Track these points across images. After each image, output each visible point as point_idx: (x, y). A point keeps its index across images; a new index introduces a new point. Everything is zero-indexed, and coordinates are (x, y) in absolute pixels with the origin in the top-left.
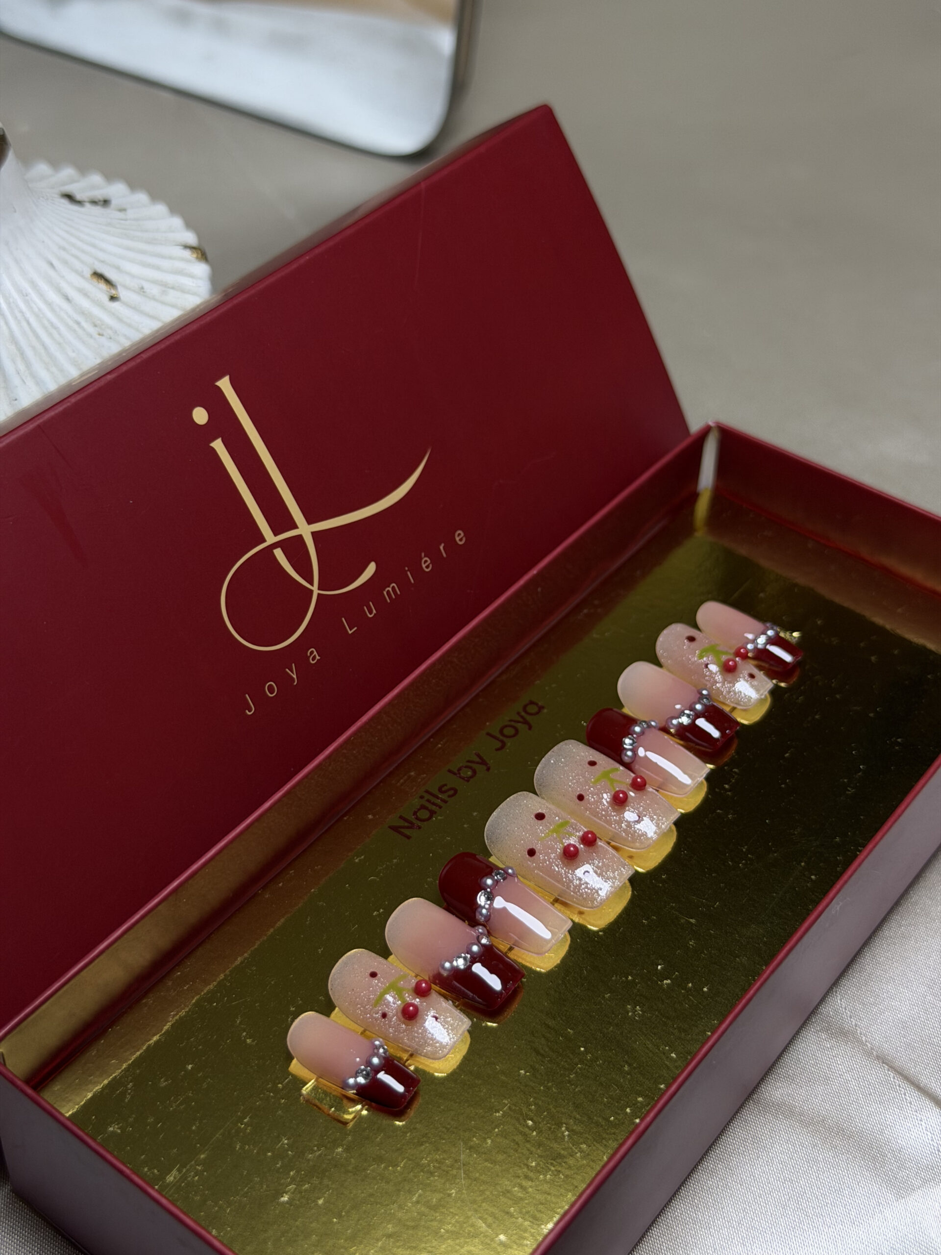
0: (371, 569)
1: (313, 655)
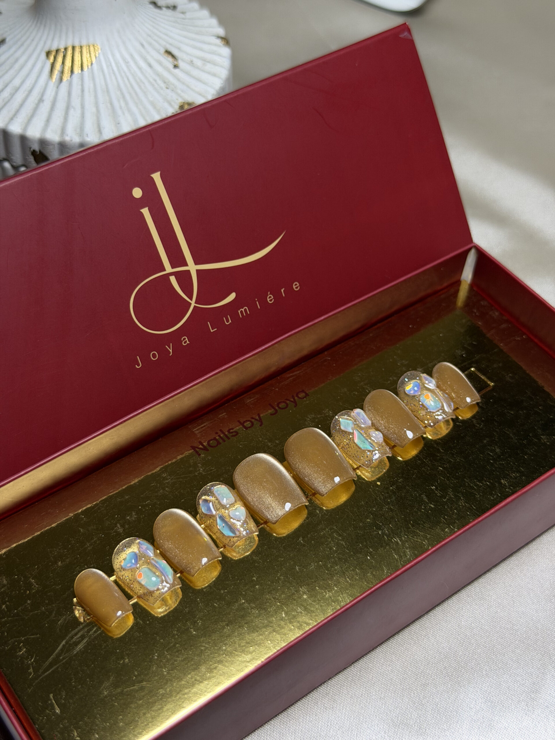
1: (186, 340)
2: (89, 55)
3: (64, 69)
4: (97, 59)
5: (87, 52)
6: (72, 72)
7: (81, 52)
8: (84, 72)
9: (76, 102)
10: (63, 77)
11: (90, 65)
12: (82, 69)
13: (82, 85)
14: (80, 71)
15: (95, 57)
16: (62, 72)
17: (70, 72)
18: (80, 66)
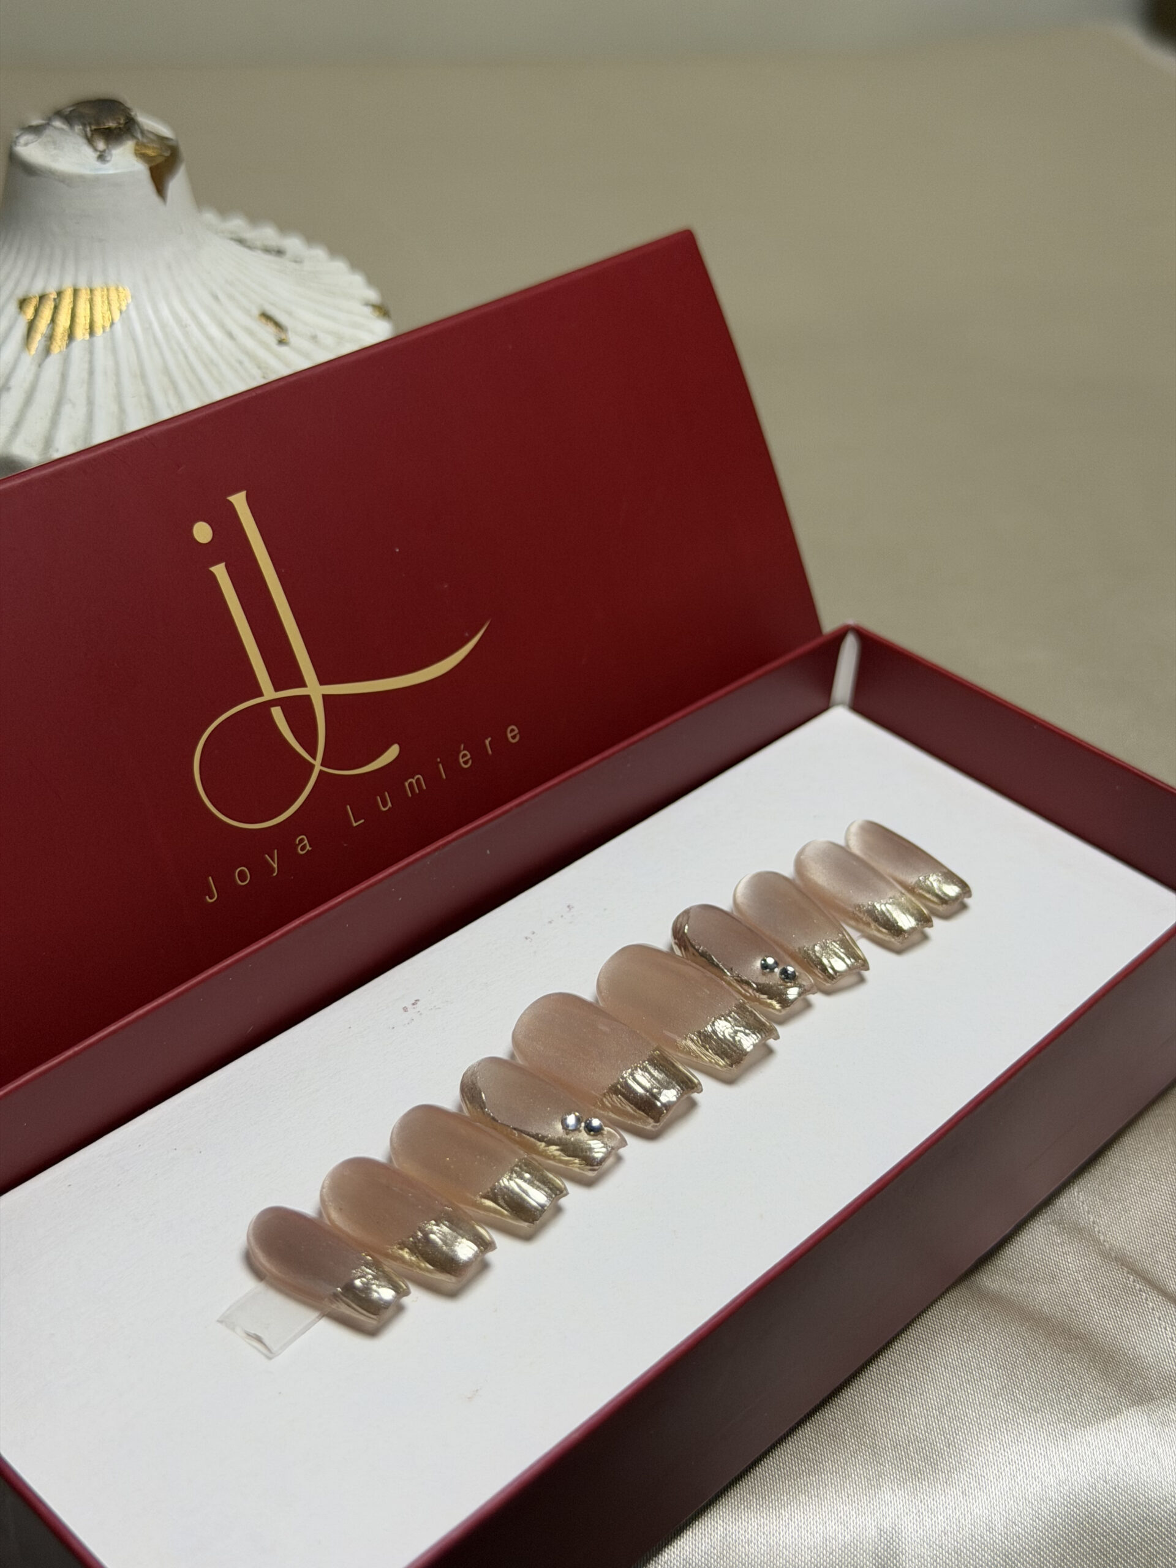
0: (393, 752)
1: (304, 843)
2: (106, 307)
3: (55, 333)
4: (124, 315)
5: (103, 302)
6: (71, 336)
7: (91, 301)
8: (95, 339)
9: (76, 391)
10: (53, 347)
11: (108, 324)
12: (92, 331)
13: (91, 362)
14: (87, 337)
15: (119, 312)
16: (50, 338)
17: (66, 338)
18: (88, 327)
